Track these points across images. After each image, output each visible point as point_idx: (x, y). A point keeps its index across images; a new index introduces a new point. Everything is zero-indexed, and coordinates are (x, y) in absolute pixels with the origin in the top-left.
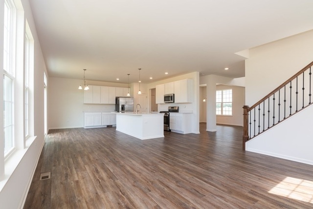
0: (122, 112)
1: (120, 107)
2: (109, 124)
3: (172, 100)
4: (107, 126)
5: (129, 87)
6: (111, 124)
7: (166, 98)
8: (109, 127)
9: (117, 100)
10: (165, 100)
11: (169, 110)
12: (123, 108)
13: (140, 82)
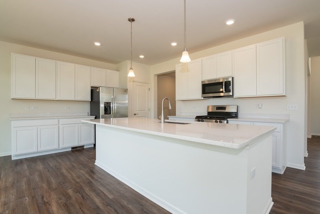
0: (106, 122)
1: (102, 106)
2: (76, 144)
3: (227, 90)
4: (73, 148)
5: (118, 70)
6: (81, 144)
7: (207, 88)
8: (77, 150)
9: (94, 92)
10: (204, 92)
11: (209, 113)
12: (107, 109)
13: (142, 57)
